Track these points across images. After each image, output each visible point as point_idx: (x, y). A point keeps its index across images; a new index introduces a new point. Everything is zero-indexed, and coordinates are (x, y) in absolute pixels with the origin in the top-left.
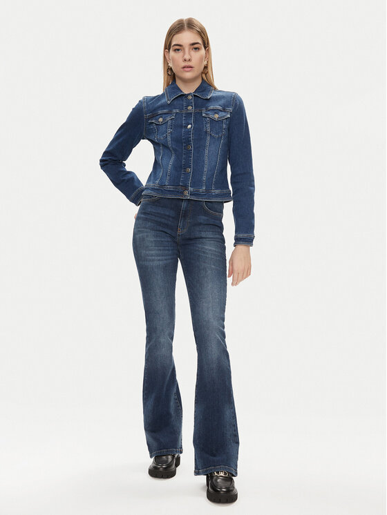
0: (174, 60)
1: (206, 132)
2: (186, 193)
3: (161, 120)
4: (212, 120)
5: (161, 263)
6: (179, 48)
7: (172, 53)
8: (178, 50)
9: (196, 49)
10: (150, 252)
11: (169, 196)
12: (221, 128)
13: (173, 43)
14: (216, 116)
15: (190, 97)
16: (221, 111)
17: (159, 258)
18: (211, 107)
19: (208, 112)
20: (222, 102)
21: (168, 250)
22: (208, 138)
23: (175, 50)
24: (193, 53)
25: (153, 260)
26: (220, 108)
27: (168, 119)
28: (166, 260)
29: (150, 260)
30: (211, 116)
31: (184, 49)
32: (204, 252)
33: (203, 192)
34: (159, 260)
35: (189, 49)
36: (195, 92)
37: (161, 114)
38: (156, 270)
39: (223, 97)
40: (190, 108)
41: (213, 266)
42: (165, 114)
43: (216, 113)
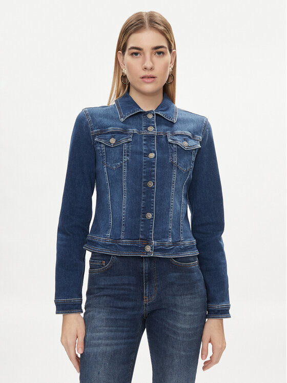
0: (129, 67)
1: (172, 164)
2: (148, 248)
3: (113, 141)
4: (180, 150)
5: (108, 348)
6: (137, 52)
7: (127, 57)
8: (136, 54)
9: (159, 53)
10: (98, 334)
11: (125, 254)
12: (190, 160)
13: (130, 45)
14: (185, 143)
15: (150, 116)
16: (190, 137)
17: (107, 342)
18: (179, 132)
19: (175, 138)
20: (192, 126)
21: (123, 331)
22: (175, 172)
23: (132, 54)
24: (156, 59)
25: (99, 345)
26: (189, 134)
27: (124, 141)
28: (117, 344)
29: (95, 345)
30: (179, 143)
31: (144, 53)
32: (175, 333)
33: (170, 246)
34: (107, 345)
35: (151, 54)
36: (157, 109)
37: (112, 133)
38: (99, 359)
39: (192, 121)
40: (150, 129)
41: (183, 353)
42: (118, 133)
43: (185, 140)
